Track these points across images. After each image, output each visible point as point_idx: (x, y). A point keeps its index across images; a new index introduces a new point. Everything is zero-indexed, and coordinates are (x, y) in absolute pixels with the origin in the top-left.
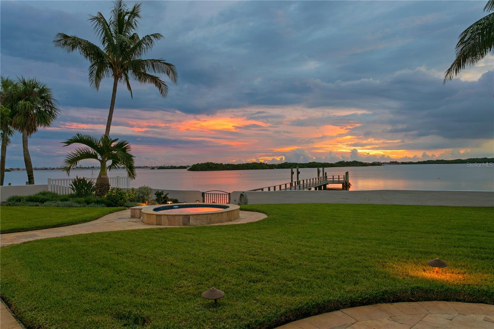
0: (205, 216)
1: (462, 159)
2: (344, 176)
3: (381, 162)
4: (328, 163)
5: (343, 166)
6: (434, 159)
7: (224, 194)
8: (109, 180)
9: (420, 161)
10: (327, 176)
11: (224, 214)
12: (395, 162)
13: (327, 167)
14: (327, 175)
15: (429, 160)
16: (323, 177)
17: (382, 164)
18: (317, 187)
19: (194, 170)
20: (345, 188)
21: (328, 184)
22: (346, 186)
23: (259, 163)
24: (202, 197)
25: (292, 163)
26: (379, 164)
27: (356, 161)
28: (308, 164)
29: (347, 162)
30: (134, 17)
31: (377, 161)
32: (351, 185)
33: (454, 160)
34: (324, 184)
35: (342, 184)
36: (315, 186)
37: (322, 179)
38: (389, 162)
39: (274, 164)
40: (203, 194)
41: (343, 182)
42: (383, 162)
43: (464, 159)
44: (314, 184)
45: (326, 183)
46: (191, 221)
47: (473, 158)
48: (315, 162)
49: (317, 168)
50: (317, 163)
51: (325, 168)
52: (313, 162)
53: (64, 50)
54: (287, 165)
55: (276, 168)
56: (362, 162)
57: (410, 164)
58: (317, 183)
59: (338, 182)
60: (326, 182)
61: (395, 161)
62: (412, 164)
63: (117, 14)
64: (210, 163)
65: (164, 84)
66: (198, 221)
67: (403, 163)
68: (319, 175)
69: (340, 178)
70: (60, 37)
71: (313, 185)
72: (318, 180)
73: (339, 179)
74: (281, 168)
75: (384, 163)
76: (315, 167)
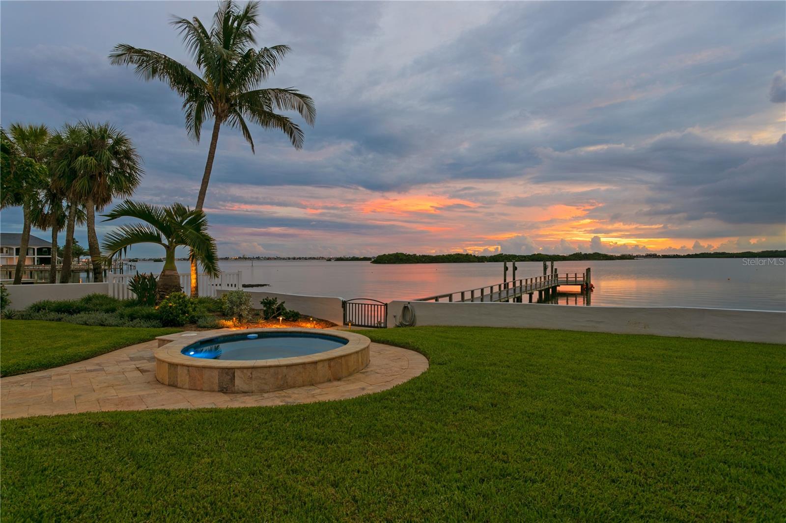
0: (272, 370)
1: (754, 252)
2: (584, 274)
3: (633, 255)
4: (558, 255)
5: (580, 260)
6: (712, 251)
7: (378, 305)
8: (181, 278)
9: (691, 254)
10: (557, 275)
11: (319, 366)
12: (653, 255)
13: (557, 261)
14: (558, 273)
15: (703, 252)
16: (552, 276)
17: (635, 257)
18: (542, 290)
19: (380, 263)
20: (585, 293)
21: (559, 286)
22: (587, 289)
23: (464, 255)
24: (342, 309)
25: (509, 255)
26: (631, 257)
27: (598, 253)
28: (530, 256)
29: (586, 254)
30: (248, 24)
31: (627, 253)
32: (594, 288)
33: (741, 252)
34: (553, 285)
35: (580, 286)
36: (539, 289)
37: (550, 278)
38: (645, 255)
39: (485, 257)
40: (344, 304)
41: (582, 283)
42: (635, 255)
43: (756, 252)
44: (538, 286)
45: (556, 284)
46: (237, 381)
47: (769, 250)
48: (540, 254)
49: (543, 262)
50: (543, 255)
51: (554, 262)
52: (538, 254)
53: (141, 76)
54: (501, 257)
55: (488, 261)
56: (606, 255)
57: (676, 258)
58: (542, 284)
59: (575, 283)
60: (556, 282)
61: (653, 253)
62: (679, 258)
63: (223, 19)
64: (400, 253)
65: (297, 129)
66: (253, 382)
67: (664, 257)
68: (545, 273)
69: (577, 276)
70: (123, 51)
71: (536, 287)
72: (544, 280)
73: (576, 279)
74: (495, 261)
75: (637, 256)
76: (540, 261)
